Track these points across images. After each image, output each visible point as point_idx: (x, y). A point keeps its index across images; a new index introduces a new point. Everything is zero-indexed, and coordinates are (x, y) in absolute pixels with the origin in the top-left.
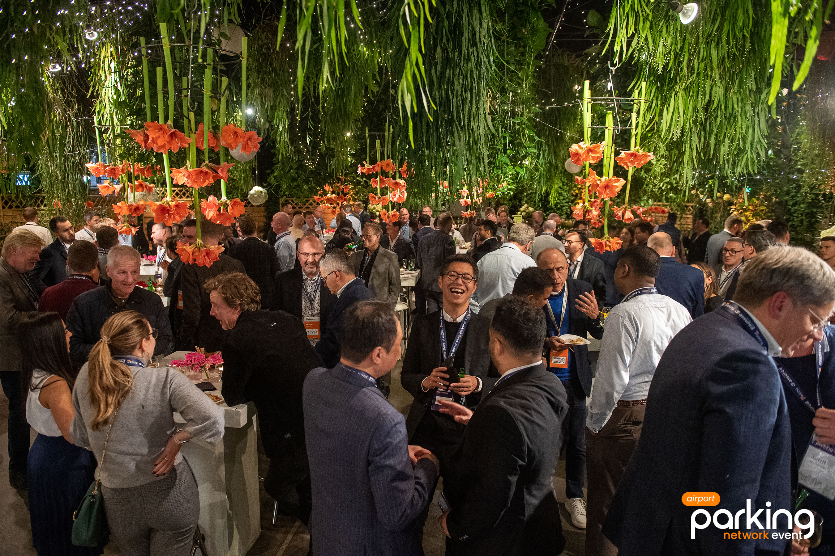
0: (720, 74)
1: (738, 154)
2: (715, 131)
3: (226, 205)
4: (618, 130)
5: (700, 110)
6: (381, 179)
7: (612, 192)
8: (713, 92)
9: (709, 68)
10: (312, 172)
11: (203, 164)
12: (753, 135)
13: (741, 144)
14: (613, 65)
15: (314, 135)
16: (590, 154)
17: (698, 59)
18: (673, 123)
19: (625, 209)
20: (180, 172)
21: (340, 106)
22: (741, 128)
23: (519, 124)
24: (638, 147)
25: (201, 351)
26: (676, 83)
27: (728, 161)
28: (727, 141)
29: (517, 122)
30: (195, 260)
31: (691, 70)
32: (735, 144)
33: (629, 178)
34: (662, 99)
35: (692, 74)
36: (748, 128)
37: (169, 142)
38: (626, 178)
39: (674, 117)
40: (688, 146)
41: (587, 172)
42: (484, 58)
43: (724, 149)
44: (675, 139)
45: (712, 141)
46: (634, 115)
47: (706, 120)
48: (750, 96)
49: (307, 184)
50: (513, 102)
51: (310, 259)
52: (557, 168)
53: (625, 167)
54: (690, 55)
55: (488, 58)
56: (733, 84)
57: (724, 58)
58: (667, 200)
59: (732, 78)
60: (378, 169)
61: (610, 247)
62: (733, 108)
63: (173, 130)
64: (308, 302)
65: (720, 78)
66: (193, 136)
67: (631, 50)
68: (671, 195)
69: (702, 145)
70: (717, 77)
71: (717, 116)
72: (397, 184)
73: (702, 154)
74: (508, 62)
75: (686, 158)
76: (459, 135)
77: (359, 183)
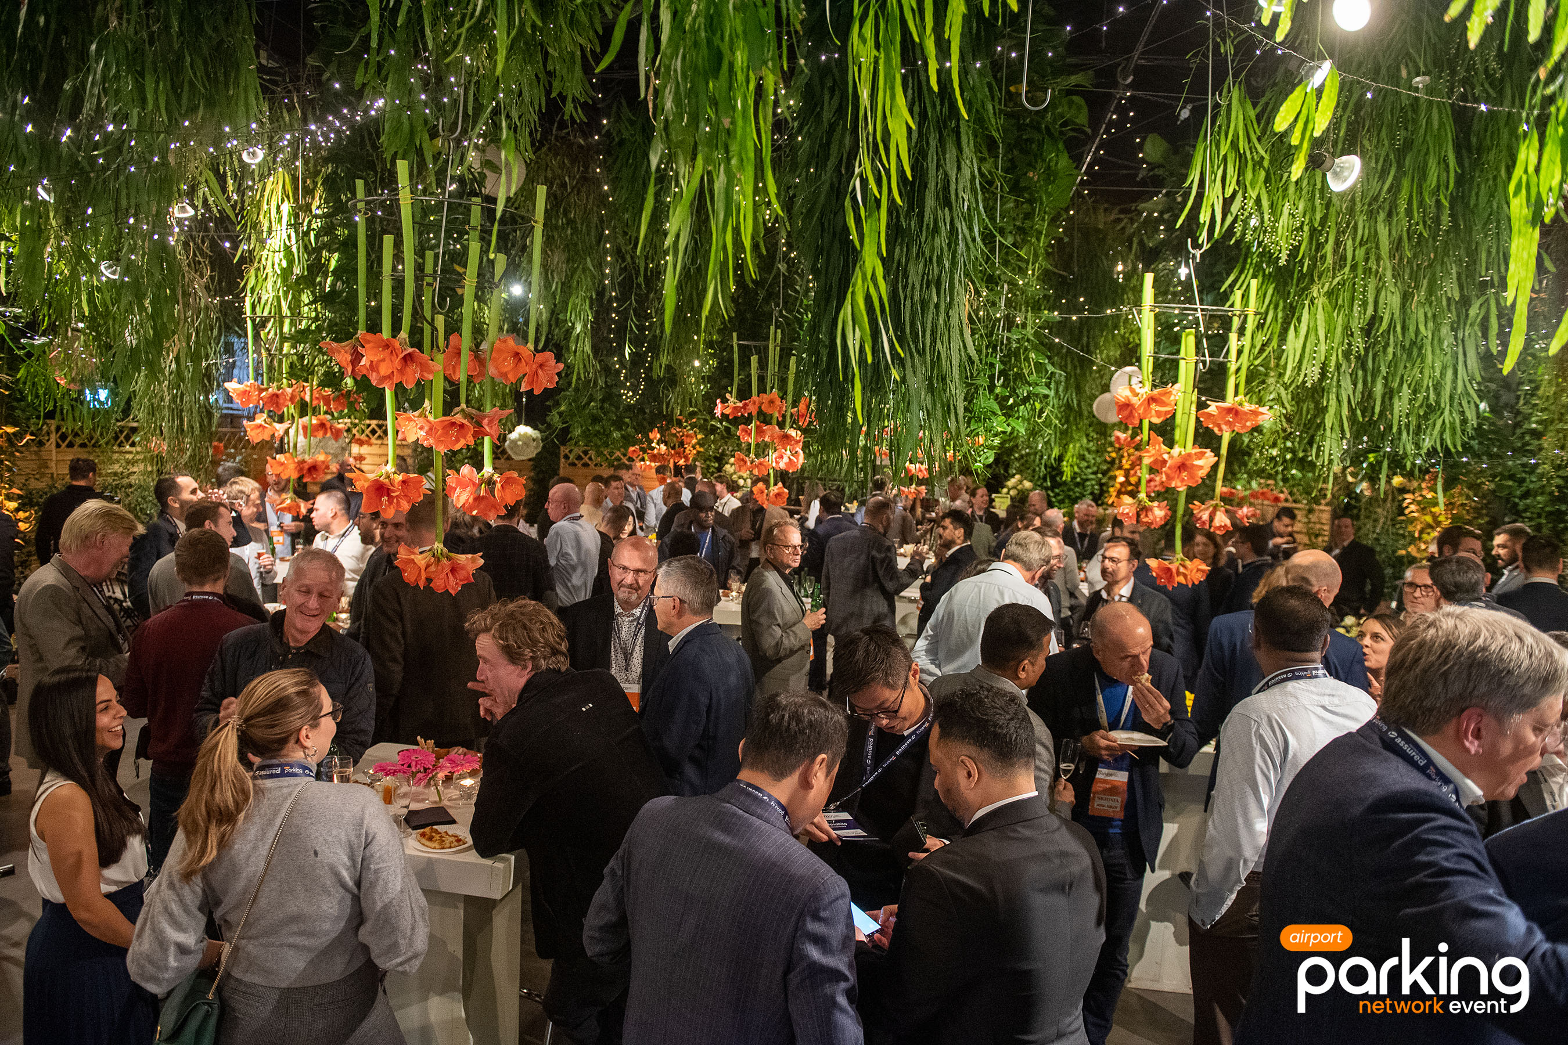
0: (1394, 269)
1: (1426, 417)
2: (1384, 370)
3: (490, 482)
4: (1204, 363)
5: (1357, 333)
6: (757, 427)
7: (1192, 476)
8: (1381, 301)
9: (1373, 258)
10: (629, 407)
11: (457, 409)
12: (1455, 381)
13: (1432, 396)
14: (1197, 246)
15: (637, 342)
16: (1153, 406)
17: (1354, 240)
18: (1307, 355)
19: (1215, 508)
20: (410, 420)
21: (691, 294)
22: (1433, 367)
23: (1018, 341)
24: (1241, 397)
25: (426, 746)
26: (1312, 281)
27: (1408, 426)
28: (1406, 391)
29: (1015, 337)
30: (429, 580)
31: (1341, 260)
32: (1420, 397)
33: (1224, 451)
34: (1284, 307)
35: (1342, 267)
36: (1444, 368)
37: (401, 371)
38: (1217, 451)
39: (1308, 344)
40: (1333, 396)
41: (1145, 437)
42: (962, 227)
43: (1400, 406)
44: (1308, 385)
45: (1379, 389)
46: (1233, 337)
47: (1366, 349)
48: (1449, 310)
49: (620, 429)
50: (1009, 303)
51: (629, 578)
52: (1081, 415)
53: (1216, 430)
54: (1338, 232)
55: (971, 229)
56: (1417, 287)
57: (1400, 239)
58: (1285, 480)
59: (1415, 277)
60: (753, 409)
61: (1185, 576)
62: (1417, 331)
63: (410, 350)
64: (620, 656)
65: (1394, 277)
66: (440, 357)
67: (1229, 219)
68: (1294, 472)
69: (1358, 395)
70: (1389, 274)
71: (1387, 344)
72: (787, 437)
73: (1359, 412)
74: (1002, 232)
75: (1329, 419)
76: (913, 366)
77: (714, 430)
